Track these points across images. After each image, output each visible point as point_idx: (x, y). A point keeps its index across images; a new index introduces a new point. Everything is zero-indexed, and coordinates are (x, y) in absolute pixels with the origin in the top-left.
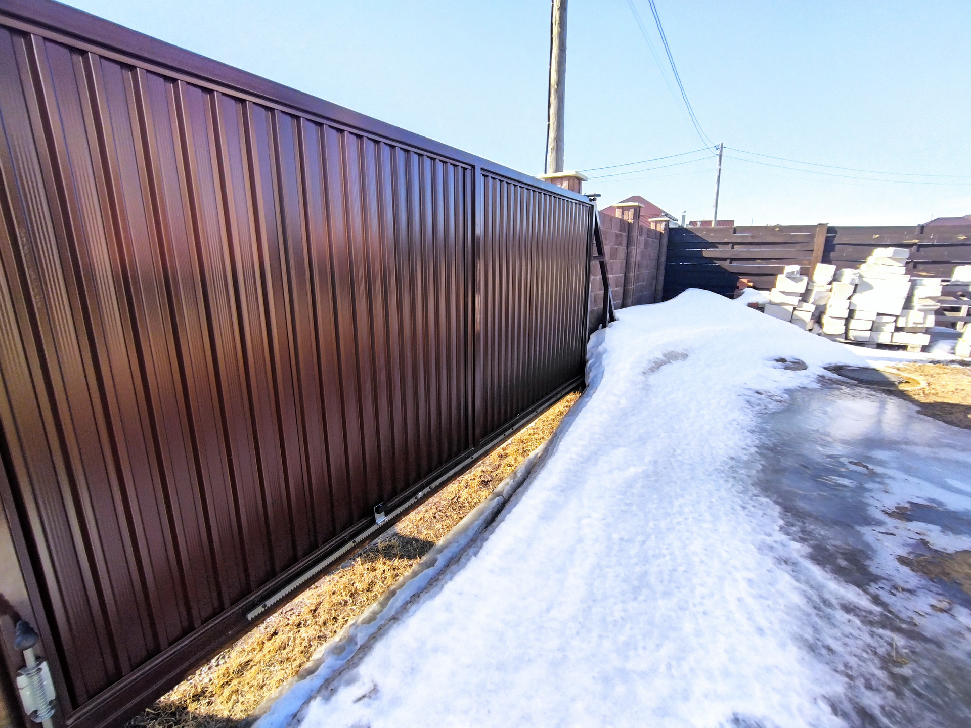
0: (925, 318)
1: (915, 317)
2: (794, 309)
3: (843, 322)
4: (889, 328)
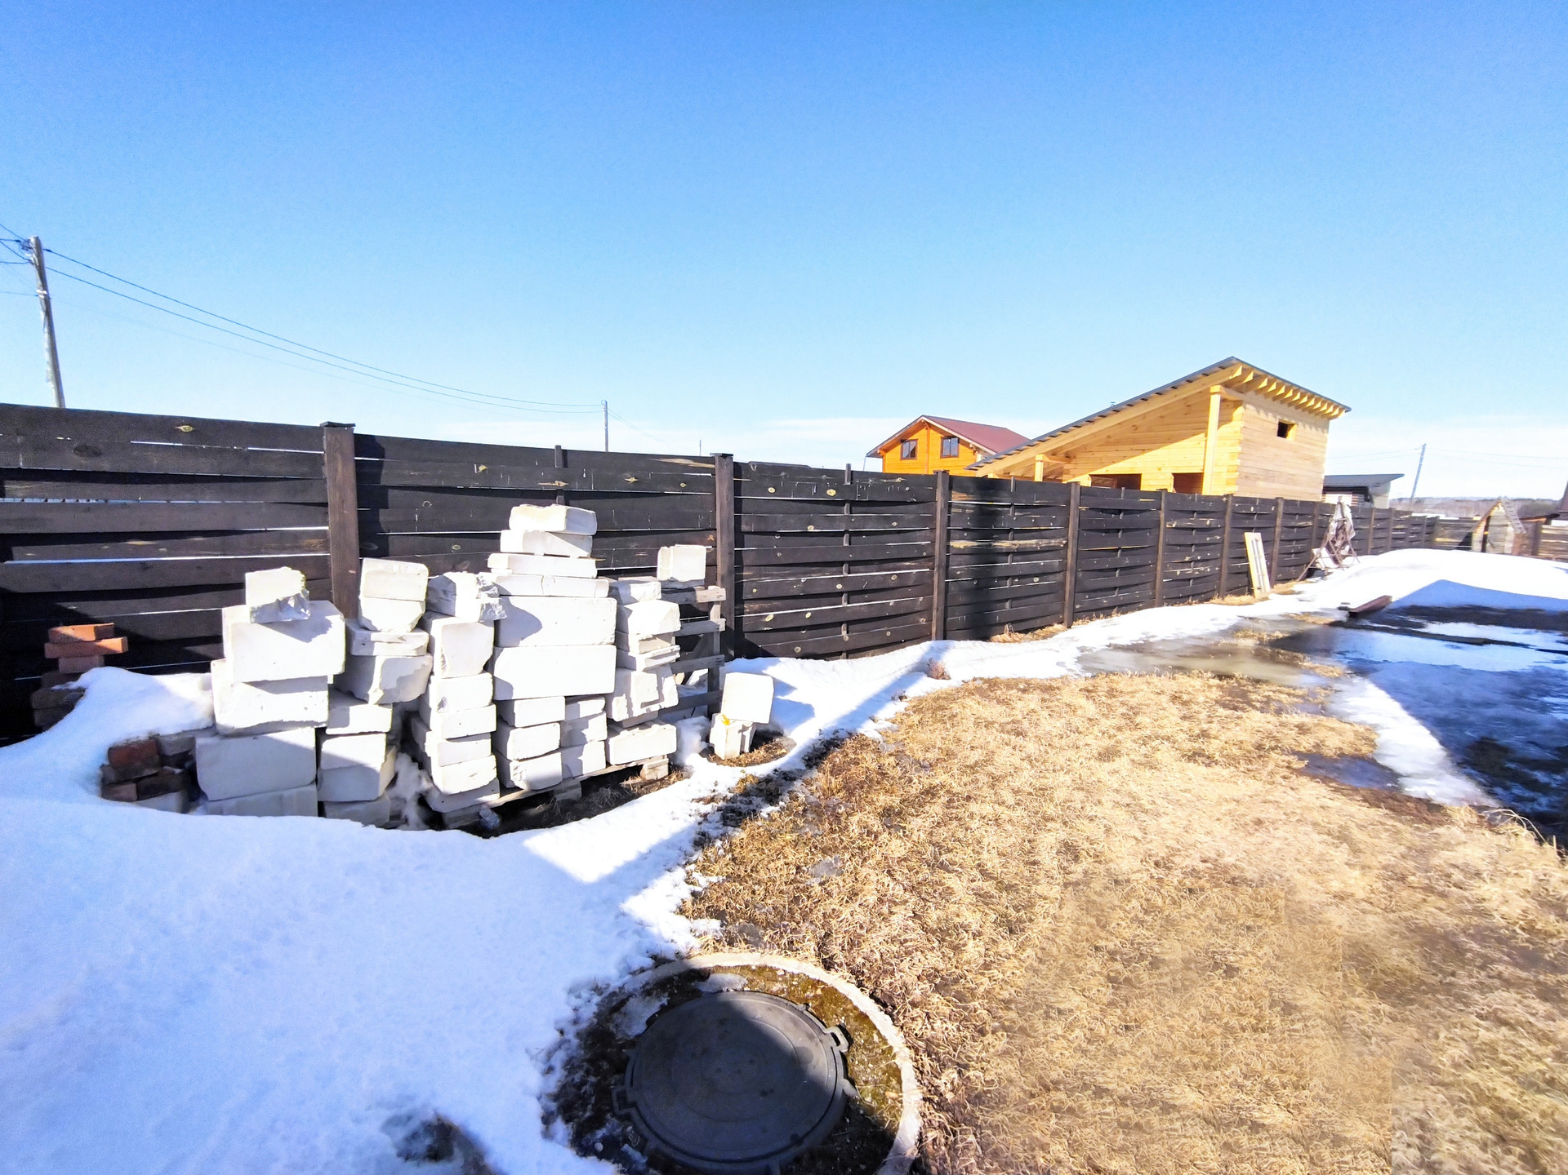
0: (659, 687)
2: (321, 734)
4: (596, 730)
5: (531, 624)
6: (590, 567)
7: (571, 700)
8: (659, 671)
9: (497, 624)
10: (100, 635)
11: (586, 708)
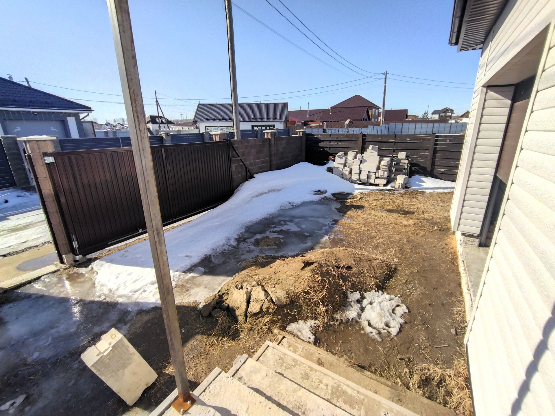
0: (384, 173)
1: (380, 173)
2: (343, 170)
3: (358, 175)
4: (373, 177)
5: (366, 161)
6: (377, 154)
7: (369, 172)
8: (384, 171)
9: (361, 161)
10: (332, 158)
11: (371, 174)
